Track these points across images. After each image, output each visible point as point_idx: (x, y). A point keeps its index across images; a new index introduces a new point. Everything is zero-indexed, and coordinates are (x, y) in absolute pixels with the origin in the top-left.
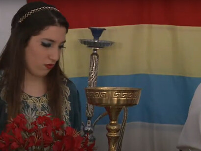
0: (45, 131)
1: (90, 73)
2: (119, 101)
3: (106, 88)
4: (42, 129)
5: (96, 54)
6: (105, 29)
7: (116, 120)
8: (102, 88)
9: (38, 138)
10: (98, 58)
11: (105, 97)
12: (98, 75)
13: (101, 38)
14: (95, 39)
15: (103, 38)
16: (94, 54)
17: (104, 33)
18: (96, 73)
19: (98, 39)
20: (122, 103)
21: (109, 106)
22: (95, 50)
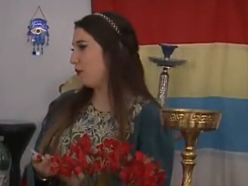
0: (112, 156)
1: (159, 94)
2: (196, 124)
3: (182, 110)
4: (109, 154)
5: (167, 74)
6: (177, 47)
8: (177, 110)
9: (105, 163)
10: (168, 77)
11: (182, 119)
12: (168, 96)
13: (171, 56)
14: (165, 57)
15: (175, 56)
16: (163, 73)
17: (176, 50)
19: (169, 57)
20: (200, 126)
21: (186, 129)
22: (164, 69)
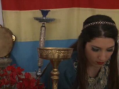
0: (12, 76)
1: (40, 39)
2: (59, 56)
3: (50, 48)
4: (10, 74)
5: (44, 27)
6: (50, 11)
7: (57, 68)
8: (48, 48)
9: (7, 80)
10: (45, 29)
11: (50, 54)
12: (45, 40)
13: (47, 16)
14: (43, 17)
15: (49, 16)
16: (43, 26)
17: (49, 13)
18: (44, 39)
19: (45, 17)
20: (60, 57)
21: (53, 59)
22: (43, 24)
